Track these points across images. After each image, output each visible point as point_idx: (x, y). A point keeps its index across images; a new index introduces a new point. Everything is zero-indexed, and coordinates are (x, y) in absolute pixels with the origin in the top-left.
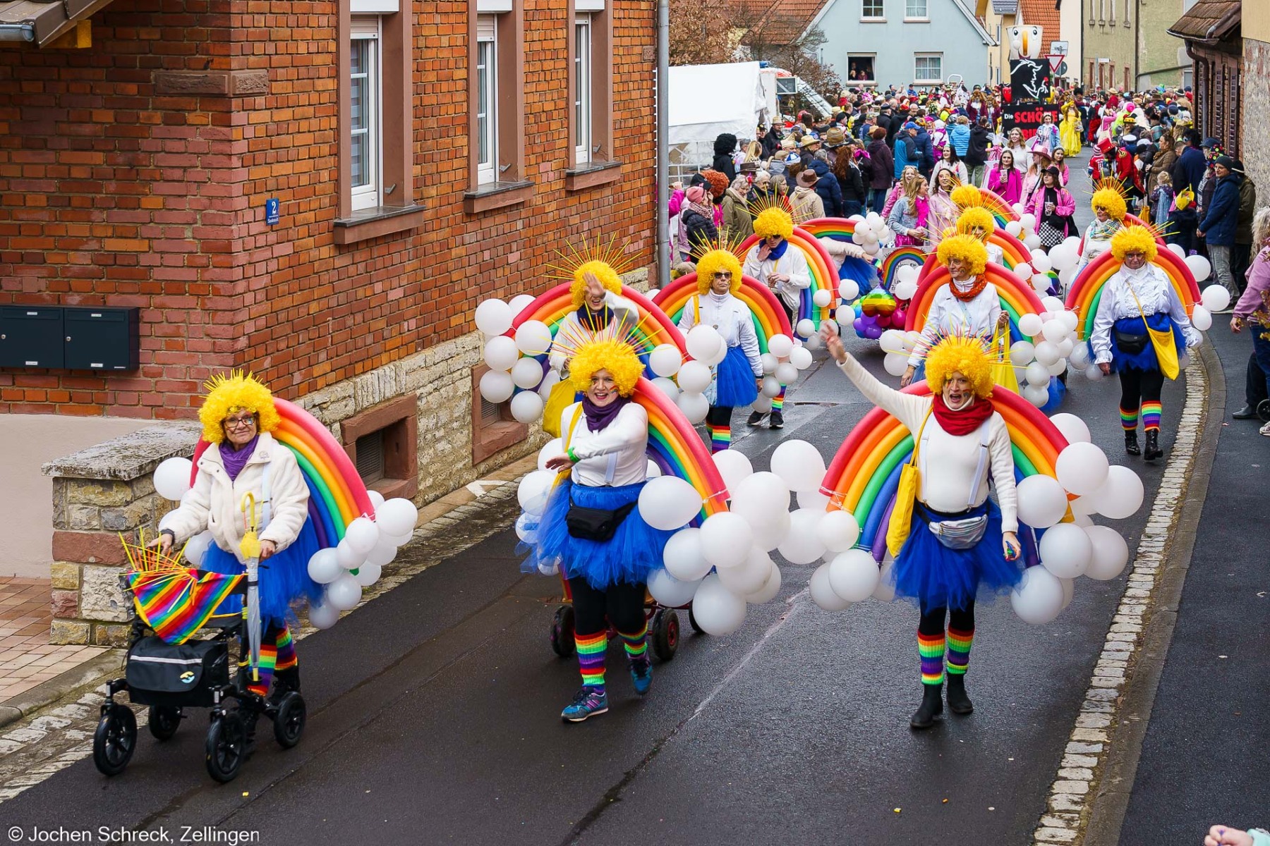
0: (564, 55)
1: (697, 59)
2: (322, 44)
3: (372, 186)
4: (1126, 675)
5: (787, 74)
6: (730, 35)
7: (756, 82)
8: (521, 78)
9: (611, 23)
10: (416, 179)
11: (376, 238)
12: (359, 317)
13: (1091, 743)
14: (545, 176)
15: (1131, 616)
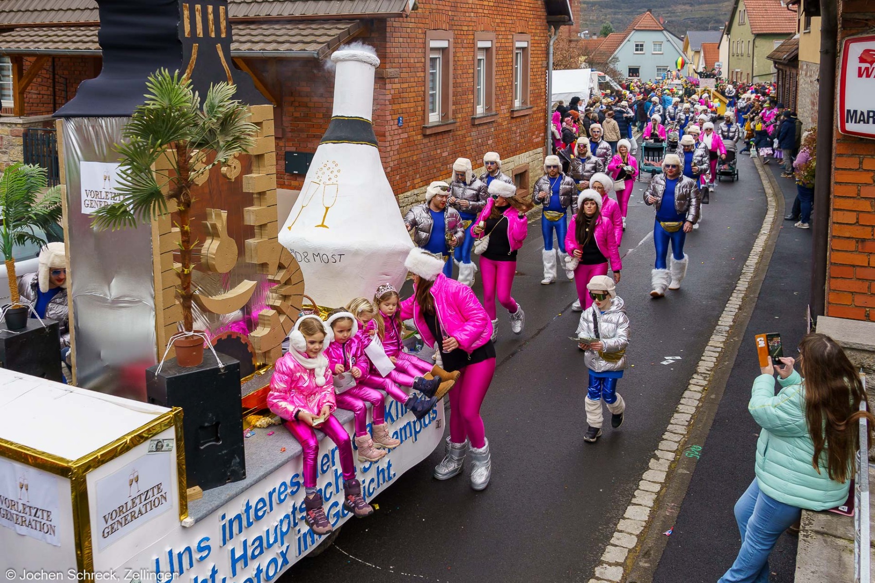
0: (511, 64)
1: (566, 67)
2: (420, 59)
3: (437, 113)
4: (733, 321)
5: (602, 74)
6: (580, 58)
7: (589, 77)
8: (494, 73)
9: (530, 52)
10: (453, 111)
11: (438, 134)
12: (431, 162)
13: (716, 347)
14: (503, 111)
15: (737, 298)
